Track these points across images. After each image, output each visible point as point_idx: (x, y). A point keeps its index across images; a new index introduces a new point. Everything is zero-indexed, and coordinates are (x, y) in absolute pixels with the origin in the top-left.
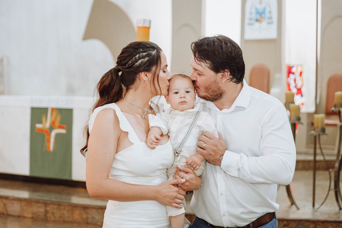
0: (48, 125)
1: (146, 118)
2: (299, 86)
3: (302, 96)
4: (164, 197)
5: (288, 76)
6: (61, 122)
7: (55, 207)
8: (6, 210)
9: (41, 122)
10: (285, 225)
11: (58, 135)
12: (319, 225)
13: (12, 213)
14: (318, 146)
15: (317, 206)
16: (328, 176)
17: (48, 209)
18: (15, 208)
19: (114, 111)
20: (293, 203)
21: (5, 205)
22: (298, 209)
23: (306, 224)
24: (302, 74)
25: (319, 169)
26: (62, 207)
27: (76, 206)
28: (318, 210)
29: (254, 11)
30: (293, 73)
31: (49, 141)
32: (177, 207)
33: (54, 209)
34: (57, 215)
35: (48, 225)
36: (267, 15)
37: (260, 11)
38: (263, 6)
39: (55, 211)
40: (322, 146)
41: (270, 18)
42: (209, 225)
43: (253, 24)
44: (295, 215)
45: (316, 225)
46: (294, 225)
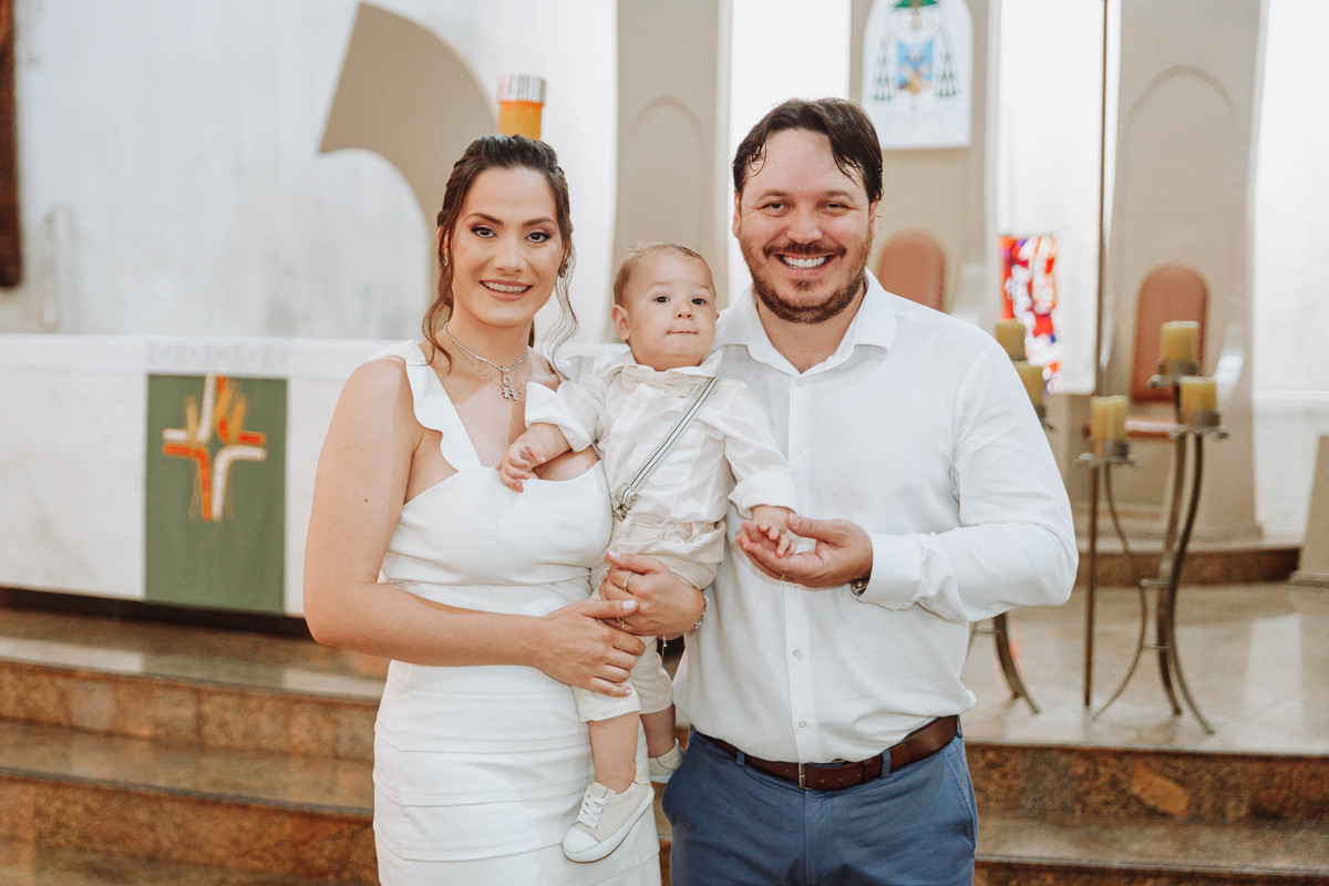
0: (204, 433)
1: (515, 397)
2: (1042, 308)
3: (1053, 339)
4: (560, 655)
5: (1008, 274)
6: (249, 422)
7: (229, 702)
8: (68, 713)
9: (180, 424)
10: (991, 765)
11: (237, 467)
12: (1105, 764)
13: (87, 724)
14: (1103, 505)
15: (1097, 702)
16: (1137, 606)
17: (207, 709)
18: (96, 708)
19: (402, 366)
20: (1018, 692)
21: (63, 696)
22: (1035, 711)
23: (1063, 760)
24: (1057, 267)
25: (1108, 582)
26: (253, 704)
27: (299, 700)
28: (1104, 717)
29: (892, 53)
30: (1025, 264)
31: (208, 484)
32: (606, 692)
33: (224, 708)
34: (237, 729)
35: (205, 761)
36: (938, 66)
37: (915, 53)
38: (923, 36)
39: (229, 716)
40: (1119, 507)
41: (949, 77)
42: (741, 761)
43: (889, 98)
44: (1024, 730)
45: (1095, 763)
46: (1021, 763)
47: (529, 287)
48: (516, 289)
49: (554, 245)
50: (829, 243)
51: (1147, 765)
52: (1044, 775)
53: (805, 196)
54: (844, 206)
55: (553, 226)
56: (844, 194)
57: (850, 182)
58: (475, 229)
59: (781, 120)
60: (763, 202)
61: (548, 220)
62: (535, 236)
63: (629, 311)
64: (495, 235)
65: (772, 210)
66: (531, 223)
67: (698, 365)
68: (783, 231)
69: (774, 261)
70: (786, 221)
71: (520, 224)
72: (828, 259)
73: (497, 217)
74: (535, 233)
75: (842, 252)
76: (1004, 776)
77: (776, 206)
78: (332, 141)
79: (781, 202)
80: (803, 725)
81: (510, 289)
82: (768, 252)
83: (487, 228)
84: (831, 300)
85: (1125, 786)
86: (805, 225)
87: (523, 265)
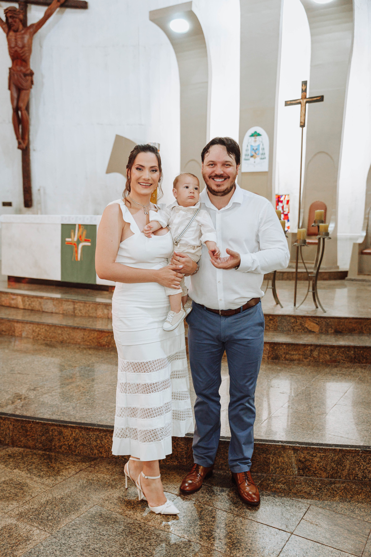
0: (76, 239)
1: (147, 214)
2: (286, 213)
3: (289, 220)
5: (277, 204)
6: (86, 237)
7: (82, 305)
8: (41, 307)
9: (70, 237)
10: (271, 320)
12: (299, 319)
13: (46, 310)
15: (297, 305)
16: (308, 284)
17: (76, 306)
18: (49, 307)
19: (119, 205)
20: (278, 303)
21: (40, 303)
22: (282, 307)
23: (288, 318)
24: (290, 203)
25: (300, 279)
26: (88, 305)
27: (99, 304)
28: (298, 308)
29: (249, 148)
30: (282, 202)
31: (77, 252)
32: (175, 288)
33: (80, 306)
34: (83, 312)
35: (76, 319)
36: (261, 151)
38: (257, 144)
39: (82, 308)
40: (305, 261)
42: (205, 309)
43: (249, 159)
44: (279, 311)
45: (296, 319)
46: (278, 319)
47: (151, 184)
48: (148, 185)
49: (158, 173)
50: (225, 175)
51: (309, 320)
52: (284, 322)
53: (219, 162)
54: (230, 165)
55: (157, 168)
56: (230, 162)
57: (231, 159)
58: (137, 169)
59: (214, 142)
60: (208, 164)
61: (156, 167)
62: (153, 171)
63: (177, 190)
64: (142, 170)
65: (211, 166)
66: (152, 167)
67: (194, 205)
68: (213, 172)
69: (211, 180)
70: (214, 169)
71: (149, 167)
72: (225, 179)
73: (143, 165)
74: (153, 170)
75: (229, 177)
76: (274, 322)
77: (212, 165)
78: (108, 171)
79: (213, 164)
80: (221, 300)
81: (147, 185)
82: (210, 177)
83: (140, 168)
84: (225, 190)
85: (303, 325)
86: (219, 170)
87: (150, 178)
